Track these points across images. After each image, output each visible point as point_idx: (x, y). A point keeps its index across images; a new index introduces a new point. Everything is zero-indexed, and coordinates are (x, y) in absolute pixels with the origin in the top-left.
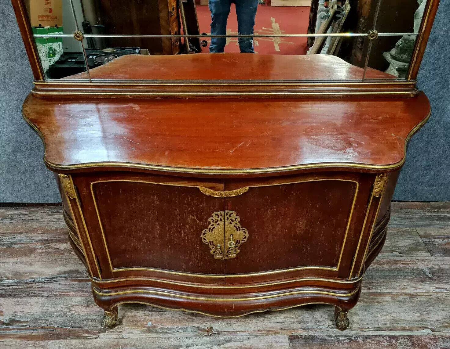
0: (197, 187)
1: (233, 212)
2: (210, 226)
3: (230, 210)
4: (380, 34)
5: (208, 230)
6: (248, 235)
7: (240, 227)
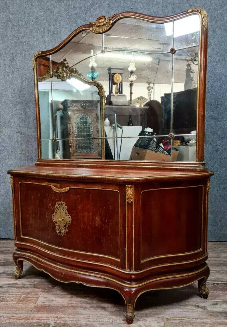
0: (50, 185)
1: (64, 203)
2: (55, 211)
3: (63, 202)
4: (175, 135)
5: (54, 213)
6: (71, 220)
7: (67, 213)
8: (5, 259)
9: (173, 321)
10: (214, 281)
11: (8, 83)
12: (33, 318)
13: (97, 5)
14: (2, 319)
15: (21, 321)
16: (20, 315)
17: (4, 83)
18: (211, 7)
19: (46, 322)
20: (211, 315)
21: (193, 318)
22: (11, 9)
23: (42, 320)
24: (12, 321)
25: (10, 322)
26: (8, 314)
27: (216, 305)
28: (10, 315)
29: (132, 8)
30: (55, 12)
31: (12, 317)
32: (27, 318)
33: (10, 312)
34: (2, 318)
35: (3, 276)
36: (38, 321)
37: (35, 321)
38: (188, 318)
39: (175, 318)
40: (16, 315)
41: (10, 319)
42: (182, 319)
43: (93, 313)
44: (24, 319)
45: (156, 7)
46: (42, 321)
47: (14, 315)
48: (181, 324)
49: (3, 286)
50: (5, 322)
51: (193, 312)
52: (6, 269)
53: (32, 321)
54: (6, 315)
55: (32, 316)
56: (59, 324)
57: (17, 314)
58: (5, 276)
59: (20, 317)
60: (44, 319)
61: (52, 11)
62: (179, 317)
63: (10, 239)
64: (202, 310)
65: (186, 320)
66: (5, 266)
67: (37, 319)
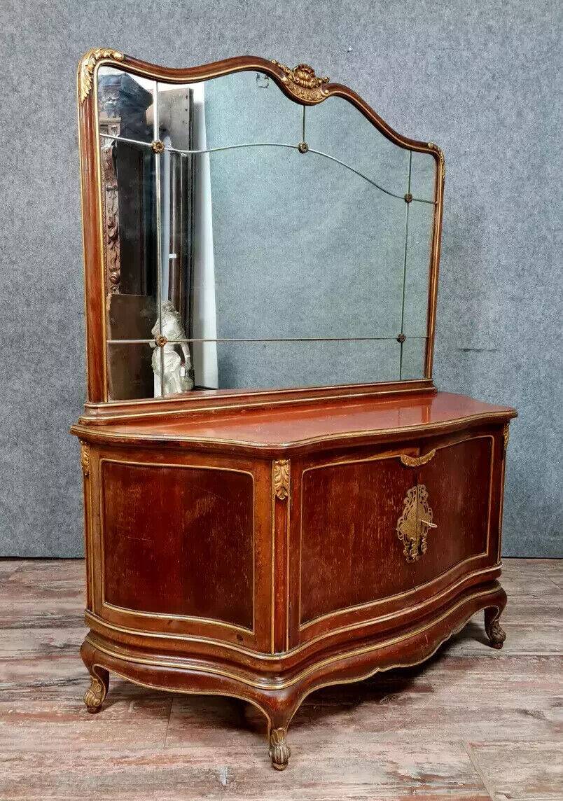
8: (61, 611)
9: (485, 750)
10: (537, 650)
11: (62, 200)
12: (174, 759)
13: (274, 37)
14: (101, 765)
15: (150, 768)
16: (142, 753)
17: (52, 198)
18: (517, 63)
19: (206, 768)
20: (557, 732)
21: (523, 741)
22: (73, 28)
23: (196, 762)
24: (126, 768)
25: (122, 770)
26: (112, 750)
27: (559, 708)
28: (116, 755)
29: (350, 49)
30: (178, 43)
31: (123, 757)
32: (160, 760)
33: (115, 745)
34: (101, 762)
35: (68, 653)
36: (187, 765)
37: (180, 765)
38: (516, 742)
39: (488, 744)
40: (132, 754)
41: (122, 763)
42: (503, 743)
43: (309, 740)
44: (153, 762)
45: (403, 52)
46: (198, 766)
47: (127, 753)
48: (505, 757)
49: (77, 679)
50: (111, 773)
51: (520, 726)
52: (70, 636)
53: (174, 767)
54: (107, 753)
55: (171, 752)
56: (240, 771)
57: (132, 750)
58: (72, 653)
59: (143, 758)
60: (201, 761)
61: (169, 43)
62: (495, 741)
63: (56, 559)
64: (536, 721)
65: (511, 746)
66: (65, 627)
67: (184, 762)
